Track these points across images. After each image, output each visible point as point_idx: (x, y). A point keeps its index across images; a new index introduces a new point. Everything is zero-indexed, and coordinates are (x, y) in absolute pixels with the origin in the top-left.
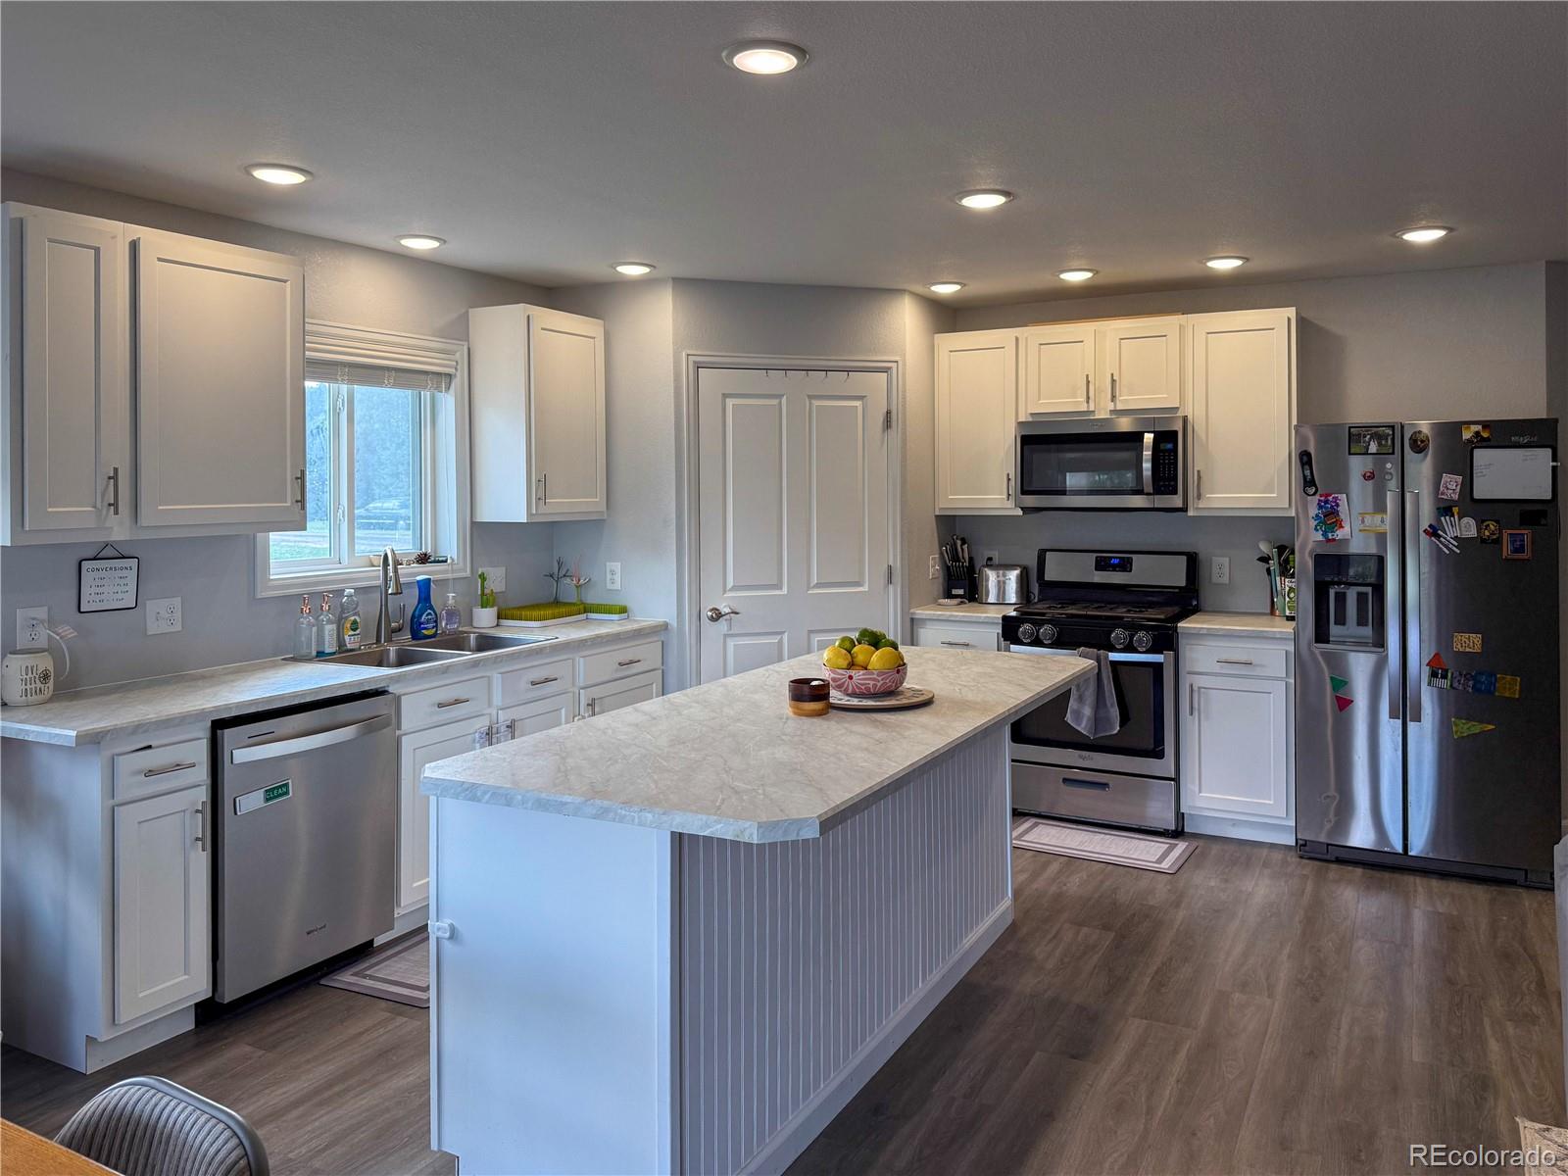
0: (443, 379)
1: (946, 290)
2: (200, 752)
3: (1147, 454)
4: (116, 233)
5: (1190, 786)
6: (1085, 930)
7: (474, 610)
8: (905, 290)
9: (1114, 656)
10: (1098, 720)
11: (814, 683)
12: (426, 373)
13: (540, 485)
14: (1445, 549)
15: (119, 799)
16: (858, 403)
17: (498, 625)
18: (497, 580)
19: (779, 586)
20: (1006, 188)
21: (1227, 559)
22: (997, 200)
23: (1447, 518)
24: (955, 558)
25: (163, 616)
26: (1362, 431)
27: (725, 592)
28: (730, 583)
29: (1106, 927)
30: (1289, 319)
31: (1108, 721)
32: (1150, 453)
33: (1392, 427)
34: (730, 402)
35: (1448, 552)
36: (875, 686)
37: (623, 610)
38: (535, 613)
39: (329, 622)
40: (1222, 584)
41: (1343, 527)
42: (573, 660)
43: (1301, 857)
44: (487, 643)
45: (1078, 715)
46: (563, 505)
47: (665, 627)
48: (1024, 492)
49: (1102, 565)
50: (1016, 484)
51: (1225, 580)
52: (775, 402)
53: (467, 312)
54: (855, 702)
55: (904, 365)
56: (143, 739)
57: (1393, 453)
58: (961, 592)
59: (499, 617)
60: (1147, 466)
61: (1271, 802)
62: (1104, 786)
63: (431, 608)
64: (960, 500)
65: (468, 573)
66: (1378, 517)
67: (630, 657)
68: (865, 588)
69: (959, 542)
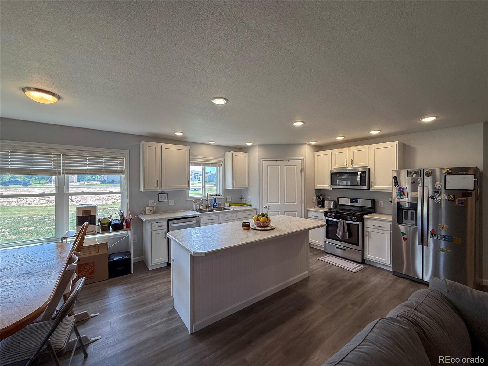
0: (220, 165)
1: (313, 143)
2: (165, 224)
3: (359, 177)
4: (158, 145)
5: (365, 253)
6: (323, 281)
7: (225, 204)
8: (305, 144)
9: (347, 222)
10: (343, 236)
11: (247, 223)
12: (217, 164)
13: (234, 183)
14: (436, 202)
15: (152, 230)
16: (295, 167)
17: (229, 206)
18: (230, 198)
19: (278, 202)
20: (303, 121)
21: (382, 201)
22: (301, 124)
23: (437, 194)
24: (319, 198)
25: (172, 202)
26: (411, 171)
27: (268, 203)
28: (269, 201)
29: (329, 282)
30: (396, 144)
31: (346, 236)
32: (359, 176)
33: (420, 170)
34: (269, 167)
35: (437, 203)
36: (261, 225)
37: (251, 205)
38: (234, 205)
39: (198, 205)
40: (381, 207)
41: (405, 195)
42: (236, 214)
43: (393, 275)
44: (225, 209)
45: (339, 234)
46: (239, 186)
47: (257, 209)
48: (332, 185)
49: (351, 201)
50: (330, 183)
51: (382, 206)
52: (278, 167)
53: (225, 154)
54: (258, 228)
55: (305, 159)
56: (156, 221)
57: (420, 177)
58: (320, 205)
59: (229, 205)
60: (359, 179)
61: (386, 260)
62: (345, 250)
63: (216, 203)
64: (319, 186)
65: (224, 197)
66: (416, 193)
67: (249, 214)
68: (296, 204)
69: (320, 195)
